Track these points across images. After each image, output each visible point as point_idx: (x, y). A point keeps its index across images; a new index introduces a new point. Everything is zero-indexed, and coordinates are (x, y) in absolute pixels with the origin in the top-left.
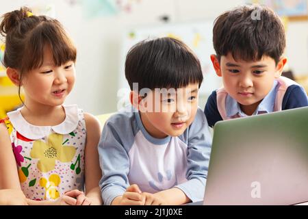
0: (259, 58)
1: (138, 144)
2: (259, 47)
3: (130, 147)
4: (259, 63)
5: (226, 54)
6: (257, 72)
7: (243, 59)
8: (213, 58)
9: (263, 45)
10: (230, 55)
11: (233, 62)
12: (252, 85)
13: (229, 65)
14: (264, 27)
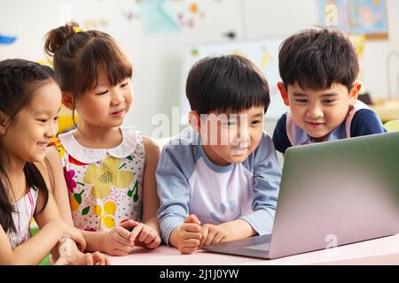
0: (329, 86)
1: (199, 172)
2: (328, 74)
3: (191, 174)
4: (328, 92)
5: (292, 83)
6: (327, 101)
7: (311, 88)
8: (280, 86)
9: (332, 71)
10: (296, 84)
11: (301, 91)
12: (322, 115)
13: (295, 94)
14: (333, 51)
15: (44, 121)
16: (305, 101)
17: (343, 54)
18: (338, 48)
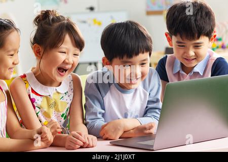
0: (198, 38)
2: (198, 31)
4: (198, 41)
5: (176, 35)
6: (197, 46)
7: (188, 39)
8: (166, 35)
9: (201, 29)
10: (179, 36)
11: (181, 41)
12: (194, 54)
13: (178, 42)
14: (201, 17)
15: (12, 55)
16: (184, 46)
17: (207, 18)
18: (204, 14)
